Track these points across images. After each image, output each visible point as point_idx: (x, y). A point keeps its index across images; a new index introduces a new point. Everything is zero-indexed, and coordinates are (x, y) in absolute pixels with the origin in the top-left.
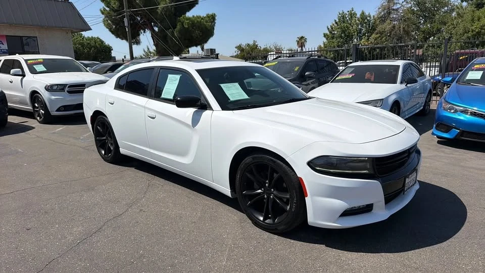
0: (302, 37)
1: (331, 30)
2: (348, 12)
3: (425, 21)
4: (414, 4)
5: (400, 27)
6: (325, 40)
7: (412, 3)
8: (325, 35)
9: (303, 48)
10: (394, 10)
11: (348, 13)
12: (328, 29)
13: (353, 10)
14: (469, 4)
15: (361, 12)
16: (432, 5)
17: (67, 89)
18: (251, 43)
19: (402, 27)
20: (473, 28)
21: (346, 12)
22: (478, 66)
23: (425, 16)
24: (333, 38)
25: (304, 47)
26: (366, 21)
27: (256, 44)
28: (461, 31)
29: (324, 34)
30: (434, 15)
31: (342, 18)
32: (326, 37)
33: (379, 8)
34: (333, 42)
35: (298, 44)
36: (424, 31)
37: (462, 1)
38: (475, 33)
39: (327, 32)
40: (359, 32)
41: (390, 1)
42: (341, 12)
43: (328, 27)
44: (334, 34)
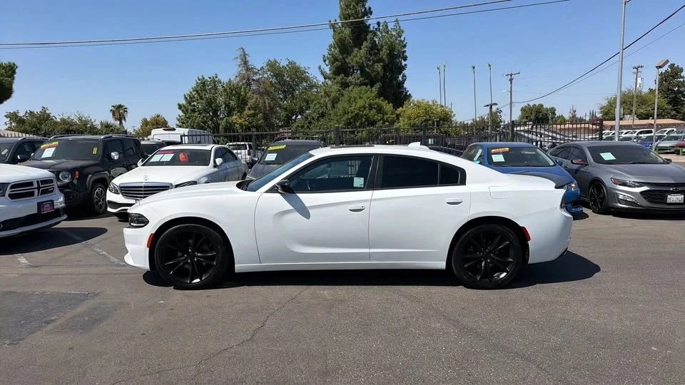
0: (120, 106)
1: (190, 99)
2: (210, 78)
3: (285, 97)
5: (265, 103)
6: (181, 114)
7: (269, 73)
8: (180, 107)
9: (123, 122)
10: (254, 80)
11: (209, 80)
12: (186, 98)
13: (216, 77)
14: (333, 82)
15: (228, 80)
16: (291, 78)
17: (8, 191)
18: (37, 110)
19: (267, 103)
20: (352, 108)
21: (206, 78)
23: (285, 91)
24: (193, 111)
25: (125, 119)
26: (234, 92)
27: (47, 112)
28: (340, 112)
29: (179, 105)
30: (294, 90)
31: (202, 86)
32: (183, 108)
33: (236, 77)
34: (196, 117)
35: (114, 114)
36: (286, 109)
37: (325, 78)
38: (354, 114)
39: (183, 102)
40: (227, 106)
41: (248, 69)
42: (201, 77)
43: (185, 96)
44: (194, 105)
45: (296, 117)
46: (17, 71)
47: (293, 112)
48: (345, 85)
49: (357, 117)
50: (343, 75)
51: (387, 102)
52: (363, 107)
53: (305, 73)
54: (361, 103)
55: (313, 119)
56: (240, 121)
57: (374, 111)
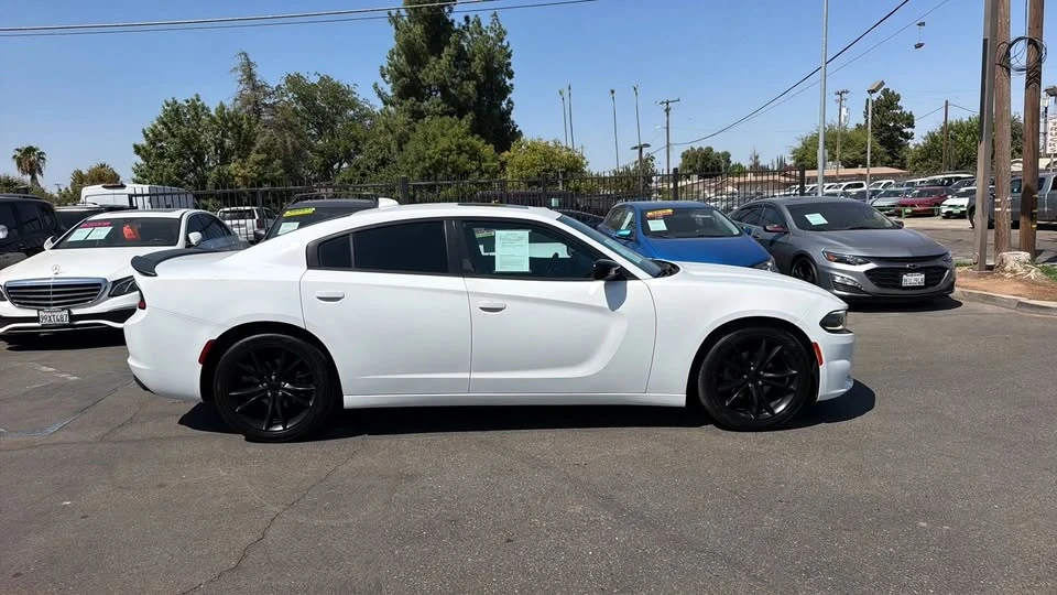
0: (30, 150)
1: (154, 137)
2: (187, 102)
3: (320, 133)
4: (293, 97)
5: (286, 142)
6: (139, 160)
7: (290, 95)
8: (138, 150)
9: (38, 176)
10: (266, 105)
11: (186, 105)
12: (147, 136)
13: (199, 100)
14: (398, 110)
15: (218, 105)
16: (328, 103)
19: (289, 143)
20: (431, 152)
21: (181, 101)
22: (651, 213)
23: (319, 124)
24: (161, 156)
25: (40, 172)
26: (230, 124)
28: (412, 157)
29: (135, 146)
30: (334, 122)
31: (174, 115)
32: (143, 152)
33: (236, 100)
34: (165, 167)
35: (19, 164)
36: (322, 152)
37: (385, 103)
38: (434, 161)
39: (143, 142)
40: (220, 145)
41: (255, 88)
42: (170, 101)
43: (144, 132)
44: (162, 147)
45: (341, 165)
47: (334, 158)
48: (418, 115)
49: (438, 166)
50: (414, 99)
51: (484, 141)
52: (448, 150)
53: (349, 92)
54: (444, 143)
55: (368, 168)
56: (242, 171)
57: (463, 158)
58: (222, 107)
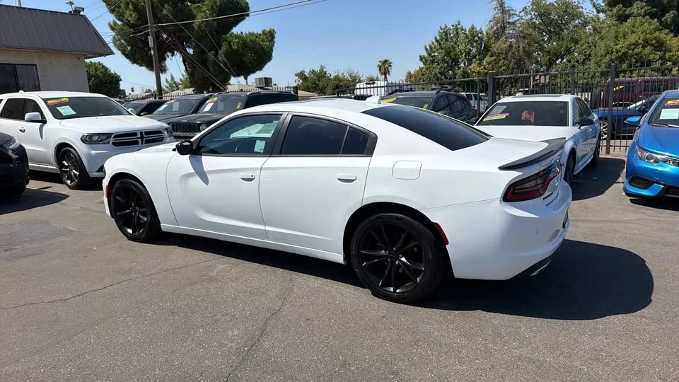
0: (386, 61)
1: (430, 51)
2: (453, 26)
3: (550, 39)
4: (534, 15)
5: (519, 47)
6: (422, 65)
7: (533, 13)
8: (421, 58)
9: (388, 75)
10: (509, 23)
11: (452, 28)
12: (427, 49)
13: (459, 25)
14: (607, 15)
15: (470, 26)
16: (559, 16)
18: (317, 69)
19: (521, 47)
20: (618, 47)
21: (449, 26)
22: (671, 102)
23: (551, 32)
24: (433, 62)
25: (389, 73)
26: (476, 38)
27: (324, 70)
28: (602, 52)
29: (420, 56)
30: (562, 30)
31: (445, 34)
32: (424, 60)
33: (490, 21)
34: (434, 68)
35: (380, 70)
36: (549, 52)
37: (598, 12)
38: (620, 54)
39: (425, 54)
40: (468, 53)
41: (504, 12)
42: (443, 26)
43: (426, 47)
44: (434, 56)
45: (562, 60)
46: (275, 36)
47: (559, 55)
48: (622, 18)
49: (623, 58)
50: (621, 5)
51: (672, 35)
52: (634, 44)
53: (577, 7)
54: (632, 39)
55: (577, 62)
56: (478, 69)
57: (648, 49)
58: (473, 28)
